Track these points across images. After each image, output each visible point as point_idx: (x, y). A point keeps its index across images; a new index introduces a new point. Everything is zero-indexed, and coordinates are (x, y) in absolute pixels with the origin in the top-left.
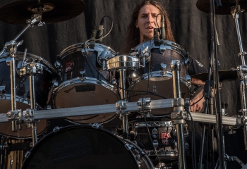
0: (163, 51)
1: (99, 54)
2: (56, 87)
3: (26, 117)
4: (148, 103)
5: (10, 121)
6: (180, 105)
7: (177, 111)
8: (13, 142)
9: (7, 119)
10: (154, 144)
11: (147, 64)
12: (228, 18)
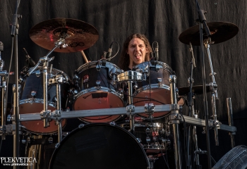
0: (158, 69)
1: (110, 70)
2: (76, 94)
3: (55, 116)
4: (153, 107)
5: (42, 119)
6: (176, 109)
7: (175, 114)
8: (34, 137)
9: (39, 118)
10: (147, 140)
11: (148, 78)
12: (198, 48)
